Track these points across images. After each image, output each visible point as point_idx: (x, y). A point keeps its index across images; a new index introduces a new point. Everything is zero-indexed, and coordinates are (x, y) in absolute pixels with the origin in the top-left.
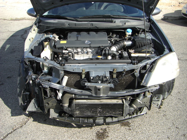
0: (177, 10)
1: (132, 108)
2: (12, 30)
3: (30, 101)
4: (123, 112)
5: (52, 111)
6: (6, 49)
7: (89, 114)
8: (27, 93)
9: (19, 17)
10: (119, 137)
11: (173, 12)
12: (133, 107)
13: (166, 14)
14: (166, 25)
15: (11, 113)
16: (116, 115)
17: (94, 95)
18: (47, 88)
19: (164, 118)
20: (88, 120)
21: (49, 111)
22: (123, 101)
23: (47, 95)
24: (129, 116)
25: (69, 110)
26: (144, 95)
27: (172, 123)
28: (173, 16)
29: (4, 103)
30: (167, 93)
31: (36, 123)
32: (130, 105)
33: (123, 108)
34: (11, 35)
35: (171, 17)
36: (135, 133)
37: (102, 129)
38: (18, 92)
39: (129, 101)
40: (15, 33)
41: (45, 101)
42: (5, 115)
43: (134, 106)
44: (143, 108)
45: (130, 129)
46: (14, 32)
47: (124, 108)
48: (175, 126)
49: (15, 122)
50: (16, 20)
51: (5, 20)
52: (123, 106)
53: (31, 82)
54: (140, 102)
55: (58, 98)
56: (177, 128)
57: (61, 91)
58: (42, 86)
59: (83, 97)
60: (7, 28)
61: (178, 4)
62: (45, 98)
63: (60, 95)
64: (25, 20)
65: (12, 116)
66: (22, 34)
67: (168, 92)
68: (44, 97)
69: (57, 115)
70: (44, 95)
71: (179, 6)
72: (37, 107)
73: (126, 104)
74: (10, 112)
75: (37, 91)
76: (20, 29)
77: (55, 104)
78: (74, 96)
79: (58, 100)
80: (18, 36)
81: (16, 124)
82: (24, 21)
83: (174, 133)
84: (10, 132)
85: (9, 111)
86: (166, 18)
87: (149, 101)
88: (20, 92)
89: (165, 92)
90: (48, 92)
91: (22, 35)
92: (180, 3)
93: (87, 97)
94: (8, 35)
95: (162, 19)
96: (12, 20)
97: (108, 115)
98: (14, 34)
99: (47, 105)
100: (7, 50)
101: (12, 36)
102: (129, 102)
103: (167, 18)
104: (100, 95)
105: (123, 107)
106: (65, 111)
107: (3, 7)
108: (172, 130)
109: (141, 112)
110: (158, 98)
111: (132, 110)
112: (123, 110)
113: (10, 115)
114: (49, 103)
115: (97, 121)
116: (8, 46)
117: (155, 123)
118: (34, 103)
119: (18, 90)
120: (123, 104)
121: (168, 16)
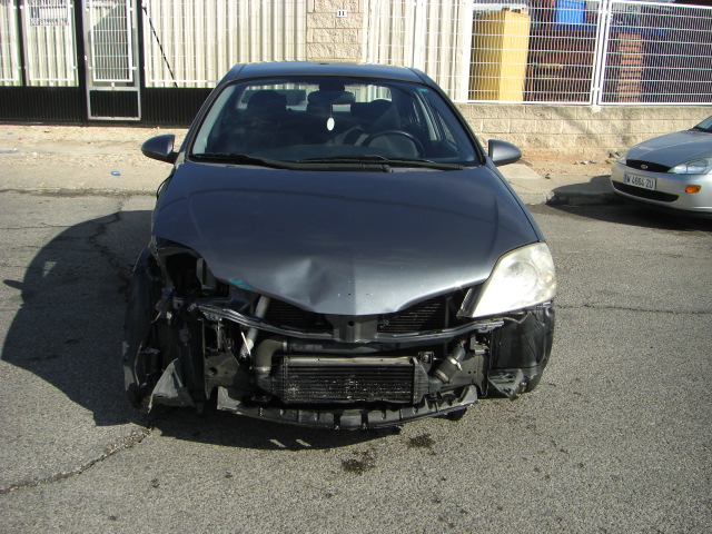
0: (600, 174)
1: (437, 382)
2: (55, 223)
3: (159, 375)
4: (412, 392)
5: (223, 393)
6: (46, 273)
7: (324, 395)
8: (152, 351)
9: (71, 187)
10: (403, 469)
11: (588, 180)
12: (438, 377)
13: (563, 188)
14: (562, 219)
15: (95, 418)
16: (394, 399)
17: (338, 339)
18: (216, 323)
19: (529, 432)
20: (322, 415)
21: (215, 393)
22: (412, 361)
23: (216, 344)
24: (430, 407)
25: (272, 383)
26: (467, 347)
27: (549, 443)
28: (585, 192)
29: (68, 399)
30: (534, 364)
31: (170, 440)
32: (432, 374)
33: (413, 380)
34: (54, 235)
35: (579, 195)
36: (445, 461)
37: (356, 453)
38: (125, 351)
39: (429, 362)
40: (67, 231)
41: (207, 362)
42: (77, 423)
43: (443, 375)
44: (468, 389)
45: (434, 454)
46: (64, 229)
47: (416, 378)
48: (559, 447)
49: (111, 437)
50: (62, 193)
51: (23, 192)
52: (413, 372)
53: (169, 316)
54: (456, 365)
55: (243, 354)
56: (562, 451)
57: (252, 334)
58: (204, 317)
59: (309, 347)
60: (36, 216)
61: (607, 158)
62: (209, 354)
63: (249, 344)
64: (93, 195)
65: (99, 424)
66: (92, 234)
67: (538, 361)
68: (207, 350)
69: (238, 403)
70: (207, 345)
71: (608, 163)
72: (181, 385)
73: (421, 368)
74: (92, 417)
75: (184, 339)
76: (81, 221)
77: (234, 373)
78: (285, 344)
79: (242, 360)
80: (79, 238)
81: (113, 440)
82: (89, 198)
83: (553, 462)
84: (100, 457)
85: (87, 415)
86: (561, 199)
87: (481, 369)
88: (132, 351)
89: (530, 361)
90: (219, 333)
91: (91, 238)
92: (611, 156)
93: (319, 348)
94: (44, 235)
95: (549, 203)
96: (46, 193)
97: (373, 398)
98: (63, 233)
99: (211, 374)
100: (48, 275)
101: (59, 239)
102: (429, 366)
103: (564, 198)
104: (353, 338)
105: (413, 376)
106: (261, 385)
107: (10, 152)
108: (550, 455)
109: (461, 400)
110: (510, 377)
111: (436, 385)
112: (413, 384)
113: (94, 423)
114: (218, 367)
115: (342, 418)
116: (50, 265)
117: (502, 442)
118: (173, 375)
119: (125, 345)
120: (413, 367)
121: (568, 191)
